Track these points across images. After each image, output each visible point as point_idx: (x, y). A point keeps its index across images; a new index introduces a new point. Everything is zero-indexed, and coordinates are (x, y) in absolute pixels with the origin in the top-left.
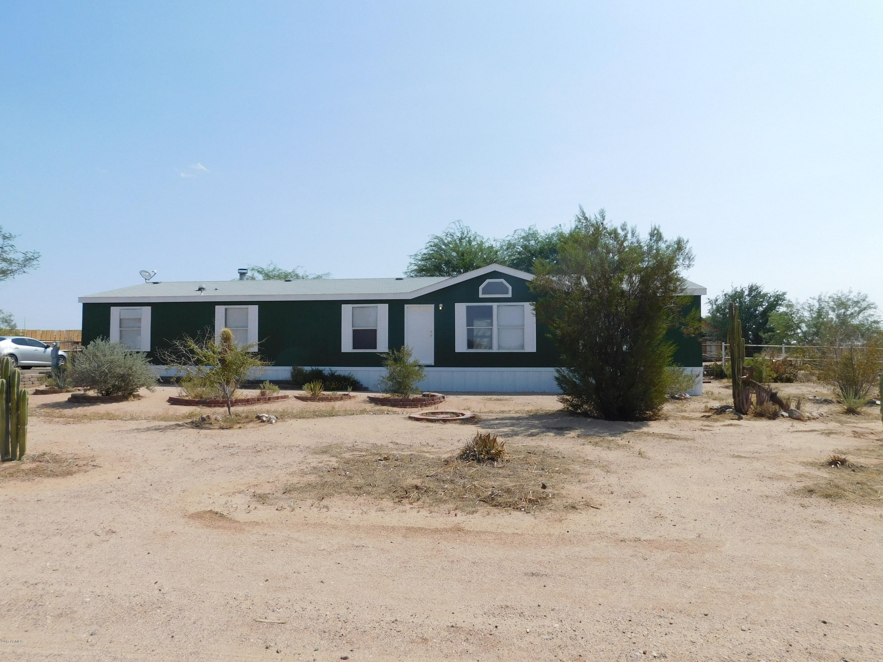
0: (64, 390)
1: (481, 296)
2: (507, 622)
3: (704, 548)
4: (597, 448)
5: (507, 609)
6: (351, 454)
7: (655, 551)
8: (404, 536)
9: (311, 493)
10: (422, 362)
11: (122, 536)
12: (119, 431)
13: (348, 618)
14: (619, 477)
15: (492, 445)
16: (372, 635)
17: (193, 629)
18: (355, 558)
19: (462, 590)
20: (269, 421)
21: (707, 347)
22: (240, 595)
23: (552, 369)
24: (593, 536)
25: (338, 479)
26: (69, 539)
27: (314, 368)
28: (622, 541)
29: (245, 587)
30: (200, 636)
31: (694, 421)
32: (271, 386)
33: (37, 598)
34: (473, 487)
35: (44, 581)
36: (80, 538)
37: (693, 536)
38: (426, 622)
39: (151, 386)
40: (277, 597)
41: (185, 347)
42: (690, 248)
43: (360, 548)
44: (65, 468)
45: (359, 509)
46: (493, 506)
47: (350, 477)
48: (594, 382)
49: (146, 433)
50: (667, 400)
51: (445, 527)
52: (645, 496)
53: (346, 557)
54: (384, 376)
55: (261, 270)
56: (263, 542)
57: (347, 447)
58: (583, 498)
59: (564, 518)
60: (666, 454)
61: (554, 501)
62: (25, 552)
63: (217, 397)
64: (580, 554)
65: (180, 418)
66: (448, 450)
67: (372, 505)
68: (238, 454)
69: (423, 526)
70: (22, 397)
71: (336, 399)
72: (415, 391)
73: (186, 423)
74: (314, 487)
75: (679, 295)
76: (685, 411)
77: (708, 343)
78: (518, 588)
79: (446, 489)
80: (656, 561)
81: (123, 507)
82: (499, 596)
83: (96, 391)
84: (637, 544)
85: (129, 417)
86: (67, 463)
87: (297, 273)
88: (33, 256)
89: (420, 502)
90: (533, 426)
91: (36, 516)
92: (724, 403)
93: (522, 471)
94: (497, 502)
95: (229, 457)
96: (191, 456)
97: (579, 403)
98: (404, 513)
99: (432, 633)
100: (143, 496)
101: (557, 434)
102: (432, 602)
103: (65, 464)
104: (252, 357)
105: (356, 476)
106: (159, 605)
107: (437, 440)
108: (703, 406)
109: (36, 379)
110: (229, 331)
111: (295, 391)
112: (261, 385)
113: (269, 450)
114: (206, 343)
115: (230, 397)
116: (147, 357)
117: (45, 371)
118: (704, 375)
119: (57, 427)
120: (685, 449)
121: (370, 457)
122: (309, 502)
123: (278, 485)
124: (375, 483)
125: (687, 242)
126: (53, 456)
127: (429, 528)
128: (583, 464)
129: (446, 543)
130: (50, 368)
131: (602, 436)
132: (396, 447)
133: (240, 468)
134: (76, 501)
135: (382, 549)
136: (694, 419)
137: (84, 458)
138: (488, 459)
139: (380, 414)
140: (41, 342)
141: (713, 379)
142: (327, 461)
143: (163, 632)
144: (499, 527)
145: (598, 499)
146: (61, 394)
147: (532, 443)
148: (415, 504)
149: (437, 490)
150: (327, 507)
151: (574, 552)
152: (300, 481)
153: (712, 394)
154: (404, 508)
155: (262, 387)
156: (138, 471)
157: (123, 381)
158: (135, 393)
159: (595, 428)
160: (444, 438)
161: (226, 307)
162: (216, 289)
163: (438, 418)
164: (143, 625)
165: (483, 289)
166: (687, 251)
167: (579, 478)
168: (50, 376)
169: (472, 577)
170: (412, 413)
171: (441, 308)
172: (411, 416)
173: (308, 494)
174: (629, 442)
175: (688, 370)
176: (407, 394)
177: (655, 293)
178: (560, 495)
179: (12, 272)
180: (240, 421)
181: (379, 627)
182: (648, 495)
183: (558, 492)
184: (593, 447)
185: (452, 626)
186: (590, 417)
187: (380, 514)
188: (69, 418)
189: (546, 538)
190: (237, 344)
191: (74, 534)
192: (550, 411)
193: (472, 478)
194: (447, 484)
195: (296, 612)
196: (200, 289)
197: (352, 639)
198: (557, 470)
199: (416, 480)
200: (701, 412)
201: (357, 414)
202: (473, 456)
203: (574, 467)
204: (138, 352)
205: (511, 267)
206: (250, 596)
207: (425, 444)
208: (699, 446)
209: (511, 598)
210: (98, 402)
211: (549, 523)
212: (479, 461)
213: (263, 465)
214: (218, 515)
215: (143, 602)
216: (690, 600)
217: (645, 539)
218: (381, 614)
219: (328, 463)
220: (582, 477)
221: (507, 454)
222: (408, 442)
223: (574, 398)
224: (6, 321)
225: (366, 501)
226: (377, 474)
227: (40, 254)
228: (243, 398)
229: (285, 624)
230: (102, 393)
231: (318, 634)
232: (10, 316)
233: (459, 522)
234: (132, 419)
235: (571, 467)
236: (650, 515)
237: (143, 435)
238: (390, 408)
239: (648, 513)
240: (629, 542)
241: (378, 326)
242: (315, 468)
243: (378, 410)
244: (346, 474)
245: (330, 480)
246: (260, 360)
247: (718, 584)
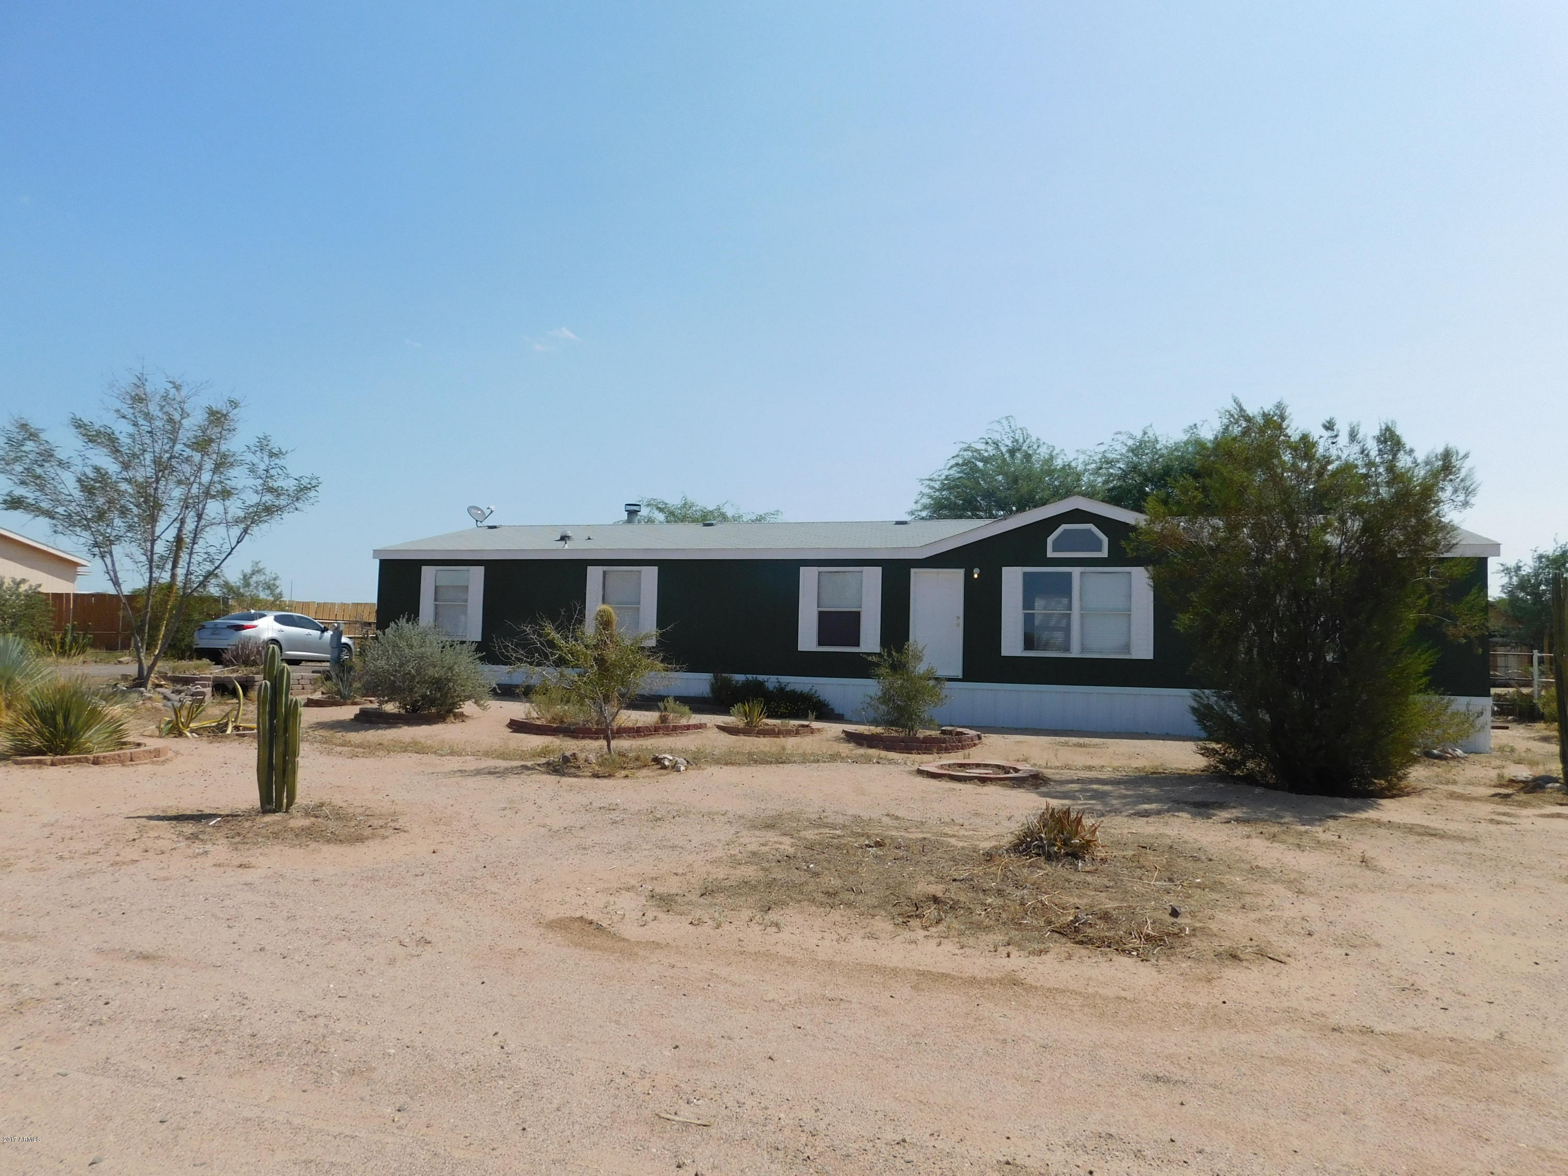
0: (349, 701)
1: (1050, 554)
2: (1111, 1165)
3: (1515, 1063)
4: (1275, 845)
5: (1109, 1141)
6: (816, 832)
7: (1405, 1056)
8: (915, 988)
9: (749, 899)
10: (941, 672)
11: (441, 950)
12: (433, 773)
13: (818, 1129)
14: (1323, 904)
15: (1074, 828)
16: (862, 1164)
17: (557, 1120)
18: (828, 1020)
19: (1023, 1096)
20: (675, 767)
21: (1499, 659)
22: (633, 1068)
23: (1185, 692)
24: (1275, 1015)
25: (797, 877)
26: (361, 948)
27: (750, 677)
28: (1334, 1030)
29: (640, 1055)
30: (568, 1133)
31: (1476, 804)
32: (678, 707)
33: (316, 1039)
34: (1039, 905)
35: (327, 1014)
36: (377, 947)
37: (1489, 1034)
38: (959, 1150)
39: (481, 699)
40: (695, 1077)
41: (540, 635)
42: (1471, 469)
43: (836, 1002)
44: (353, 830)
45: (834, 933)
46: (1077, 943)
47: (817, 874)
48: (1267, 718)
49: (475, 779)
50: (1415, 760)
51: (989, 975)
52: (1378, 945)
53: (812, 1016)
54: (873, 695)
55: (664, 506)
56: (668, 979)
57: (808, 820)
58: (1251, 940)
59: (1215, 976)
60: (1418, 864)
61: (1195, 942)
62: (299, 962)
63: (587, 721)
64: (1248, 1047)
65: (527, 756)
66: (991, 834)
67: (855, 926)
68: (625, 822)
69: (949, 971)
70: (292, 712)
71: (788, 733)
72: (927, 724)
73: (539, 765)
74: (754, 888)
75: (1441, 556)
76: (1455, 782)
77: (1500, 651)
78: (1131, 1102)
79: (990, 905)
80: (1410, 1076)
81: (441, 901)
82: (1095, 1115)
83: (397, 704)
84: (1365, 1038)
85: (447, 750)
86: (356, 822)
87: (724, 511)
88: (310, 483)
89: (942, 927)
90: (1148, 799)
91: (311, 905)
92: (1540, 771)
93: (1131, 882)
94: (1084, 936)
95: (609, 826)
96: (548, 821)
97: (1239, 758)
98: (913, 945)
99: (971, 1171)
100: (472, 885)
101: (1194, 815)
102: (969, 1114)
103: (353, 823)
104: (649, 656)
105: (827, 872)
106: (501, 1072)
107: (969, 815)
108: (1493, 774)
109: (308, 682)
110: (611, 610)
111: (716, 716)
112: (661, 704)
113: (676, 819)
114: (574, 629)
115: (610, 723)
116: (477, 650)
117: (321, 669)
118: (1494, 713)
119: (339, 761)
120: (1458, 857)
121: (850, 839)
122: (746, 914)
123: (693, 881)
124: (860, 886)
125: (1466, 456)
126: (334, 809)
127: (960, 975)
128: (1249, 873)
129: (991, 1006)
130: (328, 664)
131: (1285, 823)
132: (896, 824)
133: (627, 847)
134: (370, 885)
135: (875, 1008)
136: (1476, 799)
137: (381, 816)
138: (1067, 854)
139: (865, 763)
140: (316, 621)
141: (1514, 721)
142: (776, 842)
143: (509, 1119)
144: (1091, 983)
145: (1282, 943)
146: (344, 707)
147: (1146, 828)
148: (933, 929)
149: (971, 906)
150: (777, 925)
151: (1237, 1043)
152: (729, 875)
153: (1512, 750)
154: (913, 935)
155: (662, 708)
156: (464, 841)
157: (440, 689)
158: (457, 710)
159: (1268, 807)
160: (981, 811)
161: (605, 568)
162: (589, 539)
163: (971, 775)
164: (477, 1104)
165: (1055, 542)
166: (1463, 473)
167: (1242, 901)
168: (328, 678)
169: (1042, 1072)
170: (923, 763)
171: (976, 576)
172: (921, 768)
173: (744, 899)
174: (1340, 837)
175: (1461, 703)
176: (913, 730)
177: (1392, 552)
178: (1206, 930)
179: (280, 509)
180: (625, 765)
181: (873, 1150)
182: (1385, 944)
183: (1202, 924)
184: (1268, 843)
185: (1008, 1163)
186: (1257, 784)
187: (871, 943)
188: (356, 747)
189: (1181, 1012)
190: (624, 633)
191: (368, 939)
192: (1181, 769)
193: (1038, 888)
194: (991, 897)
195: (726, 1108)
196: (564, 538)
197: (826, 1167)
198: (1199, 883)
199: (934, 886)
200: (1490, 786)
201: (825, 762)
202: (1038, 847)
203: (1233, 878)
204: (463, 643)
205: (1107, 502)
206: (648, 1071)
207: (947, 820)
208: (1488, 853)
209: (1118, 1121)
210: (398, 723)
211: (1186, 984)
212: (1049, 858)
213: (665, 843)
214: (593, 927)
215: (476, 1065)
216: (1490, 1166)
217: (1382, 1030)
218: (877, 1126)
219: (777, 846)
220: (1248, 899)
221: (1102, 846)
222: (917, 816)
223: (1229, 747)
224: (269, 588)
225: (846, 919)
226: (863, 871)
227: (320, 480)
228: (630, 725)
229: (709, 1128)
230: (406, 709)
231: (765, 1152)
232: (275, 579)
233: (1015, 969)
234: (452, 753)
235: (1226, 879)
236: (1391, 984)
237: (471, 782)
238: (883, 753)
239: (1386, 979)
240: (1348, 1034)
241: (863, 606)
242: (754, 854)
243: (862, 755)
244: (808, 867)
245: (781, 876)
246: (662, 661)
247: (1553, 1141)
